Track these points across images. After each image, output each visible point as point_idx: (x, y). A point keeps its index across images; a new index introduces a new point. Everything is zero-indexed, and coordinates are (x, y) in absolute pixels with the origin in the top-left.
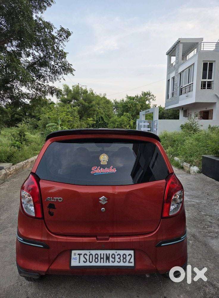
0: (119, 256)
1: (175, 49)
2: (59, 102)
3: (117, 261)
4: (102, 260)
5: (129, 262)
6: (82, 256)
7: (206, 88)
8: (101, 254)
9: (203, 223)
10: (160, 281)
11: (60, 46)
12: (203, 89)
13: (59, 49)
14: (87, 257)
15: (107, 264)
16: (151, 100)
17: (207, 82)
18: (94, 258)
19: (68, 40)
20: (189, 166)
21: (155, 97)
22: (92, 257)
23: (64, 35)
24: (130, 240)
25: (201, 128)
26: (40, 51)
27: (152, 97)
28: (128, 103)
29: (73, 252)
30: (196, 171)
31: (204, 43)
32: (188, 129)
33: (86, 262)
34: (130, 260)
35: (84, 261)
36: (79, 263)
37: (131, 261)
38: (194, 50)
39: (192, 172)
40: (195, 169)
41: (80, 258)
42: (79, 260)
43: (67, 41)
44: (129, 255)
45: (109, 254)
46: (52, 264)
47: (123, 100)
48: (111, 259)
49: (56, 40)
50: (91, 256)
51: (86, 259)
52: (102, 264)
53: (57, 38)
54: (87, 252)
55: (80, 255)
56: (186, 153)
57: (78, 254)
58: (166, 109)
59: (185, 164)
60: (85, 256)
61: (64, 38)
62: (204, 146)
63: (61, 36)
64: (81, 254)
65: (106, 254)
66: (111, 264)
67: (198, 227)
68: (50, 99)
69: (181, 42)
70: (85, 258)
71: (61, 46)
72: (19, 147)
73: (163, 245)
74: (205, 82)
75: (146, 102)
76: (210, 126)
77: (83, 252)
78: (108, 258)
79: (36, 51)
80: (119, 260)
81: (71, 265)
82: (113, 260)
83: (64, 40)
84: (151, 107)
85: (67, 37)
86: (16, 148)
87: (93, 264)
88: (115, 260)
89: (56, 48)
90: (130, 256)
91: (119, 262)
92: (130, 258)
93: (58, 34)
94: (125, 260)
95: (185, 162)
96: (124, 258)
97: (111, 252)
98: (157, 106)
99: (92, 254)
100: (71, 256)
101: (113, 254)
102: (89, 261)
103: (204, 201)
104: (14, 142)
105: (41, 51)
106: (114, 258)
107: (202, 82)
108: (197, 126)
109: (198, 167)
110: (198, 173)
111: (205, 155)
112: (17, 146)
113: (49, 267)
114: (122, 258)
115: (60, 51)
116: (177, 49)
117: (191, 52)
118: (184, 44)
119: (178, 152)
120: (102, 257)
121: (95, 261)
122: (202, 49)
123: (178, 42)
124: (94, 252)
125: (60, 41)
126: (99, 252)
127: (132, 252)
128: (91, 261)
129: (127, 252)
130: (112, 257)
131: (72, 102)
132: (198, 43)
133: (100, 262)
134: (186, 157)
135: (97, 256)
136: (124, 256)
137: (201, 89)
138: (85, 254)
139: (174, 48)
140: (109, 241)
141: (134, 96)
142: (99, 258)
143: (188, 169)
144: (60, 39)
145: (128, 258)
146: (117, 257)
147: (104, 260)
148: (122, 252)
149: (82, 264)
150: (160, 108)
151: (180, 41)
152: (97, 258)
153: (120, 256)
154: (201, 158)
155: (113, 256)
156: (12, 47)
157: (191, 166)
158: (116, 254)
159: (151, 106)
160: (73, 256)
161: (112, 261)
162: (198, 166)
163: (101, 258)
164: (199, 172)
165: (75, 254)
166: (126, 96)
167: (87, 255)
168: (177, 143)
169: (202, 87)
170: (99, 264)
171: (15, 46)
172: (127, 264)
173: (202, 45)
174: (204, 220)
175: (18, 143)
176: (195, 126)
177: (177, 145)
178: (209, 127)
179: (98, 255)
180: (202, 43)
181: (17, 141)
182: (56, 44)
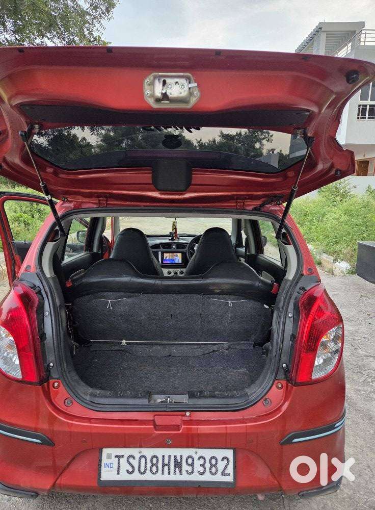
0: (202, 461)
1: (313, 43)
2: (100, 143)
3: (199, 472)
4: (166, 468)
5: (223, 474)
6: (123, 461)
7: (367, 118)
8: (163, 456)
9: (363, 372)
10: (283, 496)
11: (95, 29)
12: (361, 118)
13: (92, 34)
14: (135, 463)
15: (177, 477)
16: (264, 142)
17: (368, 107)
18: (149, 465)
19: (109, 17)
20: (332, 261)
21: (272, 136)
22: (146, 462)
23: (102, 7)
24: (226, 430)
25: (353, 192)
26: (56, 38)
27: (267, 135)
28: (222, 147)
29: (106, 451)
30: (344, 271)
31: (367, 32)
32: (332, 193)
33: (133, 472)
34: (224, 470)
35: (128, 471)
36: (118, 474)
37: (226, 472)
38: (346, 45)
39: (337, 271)
40: (344, 266)
41: (119, 464)
42: (118, 469)
43: (109, 19)
44: (223, 459)
45: (181, 456)
46: (61, 474)
47: (214, 141)
48: (185, 467)
49: (88, 17)
50: (143, 460)
51: (133, 467)
52: (166, 477)
53: (89, 14)
54: (135, 452)
55: (119, 457)
56: (326, 236)
57: (116, 456)
58: (291, 157)
59: (324, 256)
60: (131, 460)
61: (103, 13)
62: (361, 225)
63: (96, 8)
64: (122, 456)
65: (175, 456)
66: (184, 477)
67: (353, 380)
68: (84, 139)
69: (323, 30)
70: (130, 464)
71: (97, 28)
72: (27, 224)
73: (296, 440)
74: (366, 106)
75: (256, 145)
76: (369, 187)
77: (126, 452)
78: (178, 465)
79: (49, 39)
80: (202, 470)
81: (102, 479)
82: (190, 469)
83: (103, 15)
84: (265, 154)
85: (108, 10)
86: (23, 225)
87: (148, 476)
88: (193, 470)
89: (86, 33)
90: (226, 461)
91: (202, 474)
92: (226, 466)
93: (91, 5)
94: (214, 470)
95: (324, 254)
96: (212, 466)
97: (185, 452)
98: (275, 152)
99: (145, 457)
100: (100, 460)
101: (190, 457)
102: (139, 470)
103: (363, 329)
104: (19, 214)
105: (58, 38)
106: (192, 465)
107: (359, 106)
108: (348, 187)
109: (350, 262)
110: (349, 273)
111: (362, 241)
112: (25, 221)
113: (55, 482)
114: (208, 465)
115: (95, 40)
116: (315, 44)
117: (341, 49)
118: (329, 33)
119: (312, 235)
120: (166, 462)
121: (151, 471)
122: (362, 44)
123: (319, 30)
124: (149, 452)
125: (95, 17)
126: (160, 452)
127: (229, 453)
128: (142, 470)
129: (220, 453)
130: (187, 461)
131: (123, 143)
132: (355, 31)
133: (163, 473)
134: (327, 244)
135: (155, 461)
136: (213, 461)
137: (358, 118)
138: (130, 456)
139: (310, 40)
140: (180, 431)
141: (235, 134)
142: (160, 465)
143: (329, 266)
144: (94, 14)
145: (221, 465)
146: (197, 464)
147: (169, 470)
148: (208, 453)
149: (123, 476)
150: (280, 155)
151: (321, 28)
152: (156, 465)
153: (205, 461)
154: (357, 247)
155: (190, 461)
156: (5, 33)
157: (335, 260)
158: (196, 457)
159: (265, 151)
160: (105, 460)
161: (187, 471)
162: (348, 261)
163: (164, 465)
164: (351, 272)
165: (109, 456)
166: (220, 134)
167: (134, 458)
168: (310, 219)
169: (358, 115)
170: (159, 477)
171: (12, 31)
172: (218, 478)
173: (363, 35)
174: (364, 366)
175: (25, 215)
176: (344, 188)
177: (311, 222)
178: (369, 190)
179: (157, 457)
180: (363, 32)
181: (24, 212)
182: (87, 25)
